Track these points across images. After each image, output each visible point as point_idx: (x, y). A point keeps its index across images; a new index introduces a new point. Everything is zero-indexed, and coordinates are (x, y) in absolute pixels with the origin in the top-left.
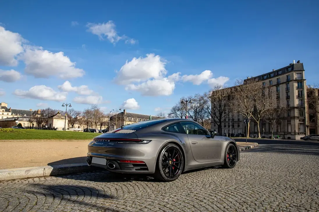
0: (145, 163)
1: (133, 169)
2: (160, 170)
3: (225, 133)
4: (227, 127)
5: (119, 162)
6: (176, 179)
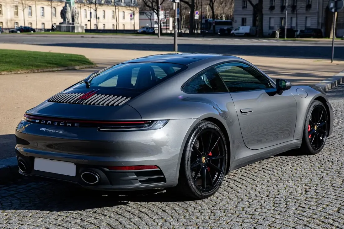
0: (158, 167)
1: (137, 183)
2: (188, 178)
3: (270, 28)
4: (277, 9)
5: (107, 170)
6: (215, 192)
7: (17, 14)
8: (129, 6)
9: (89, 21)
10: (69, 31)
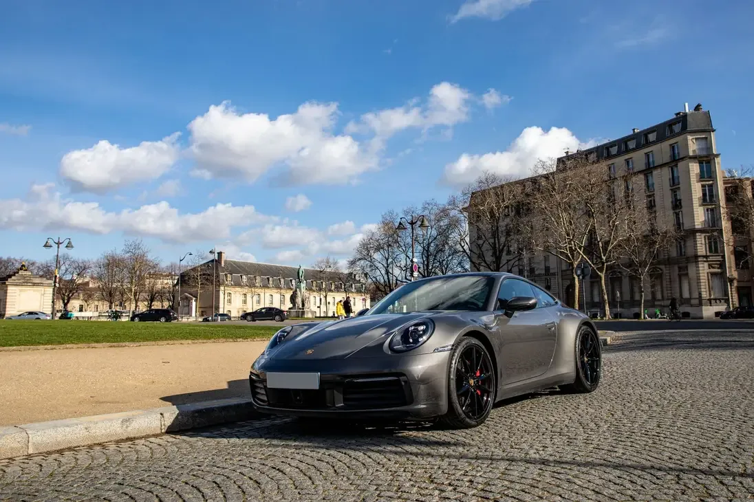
7: (245, 302)
8: (361, 292)
9: (318, 307)
10: (298, 317)
